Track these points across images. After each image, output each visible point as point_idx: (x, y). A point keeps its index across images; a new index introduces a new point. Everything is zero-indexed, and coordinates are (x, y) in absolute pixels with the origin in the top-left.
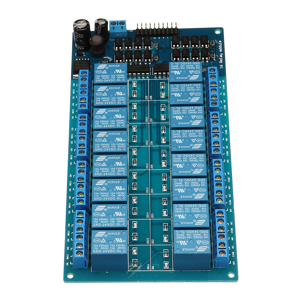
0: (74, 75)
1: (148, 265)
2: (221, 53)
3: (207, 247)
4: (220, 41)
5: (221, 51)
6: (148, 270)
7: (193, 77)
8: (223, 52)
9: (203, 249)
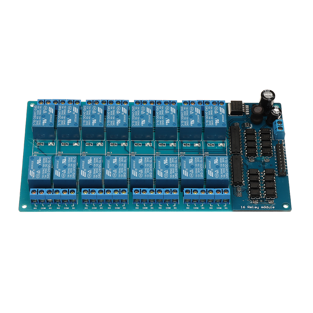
3: (34, 177)
4: (273, 207)
5: (262, 207)
8: (260, 210)
9: (32, 174)
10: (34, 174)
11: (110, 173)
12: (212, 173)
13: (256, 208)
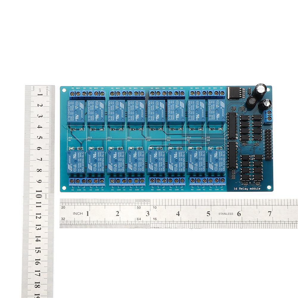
0: (228, 88)
1: (72, 138)
2: (249, 189)
3: (71, 171)
4: (259, 189)
5: (251, 189)
6: (68, 137)
7: (211, 166)
8: (249, 191)
9: (70, 168)
10: (71, 168)
11: (132, 166)
12: (213, 166)
13: (245, 189)
